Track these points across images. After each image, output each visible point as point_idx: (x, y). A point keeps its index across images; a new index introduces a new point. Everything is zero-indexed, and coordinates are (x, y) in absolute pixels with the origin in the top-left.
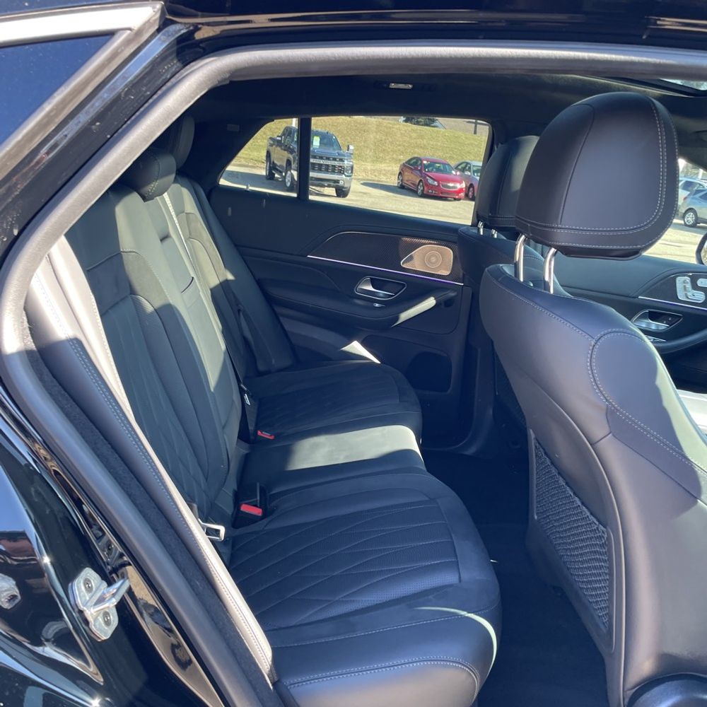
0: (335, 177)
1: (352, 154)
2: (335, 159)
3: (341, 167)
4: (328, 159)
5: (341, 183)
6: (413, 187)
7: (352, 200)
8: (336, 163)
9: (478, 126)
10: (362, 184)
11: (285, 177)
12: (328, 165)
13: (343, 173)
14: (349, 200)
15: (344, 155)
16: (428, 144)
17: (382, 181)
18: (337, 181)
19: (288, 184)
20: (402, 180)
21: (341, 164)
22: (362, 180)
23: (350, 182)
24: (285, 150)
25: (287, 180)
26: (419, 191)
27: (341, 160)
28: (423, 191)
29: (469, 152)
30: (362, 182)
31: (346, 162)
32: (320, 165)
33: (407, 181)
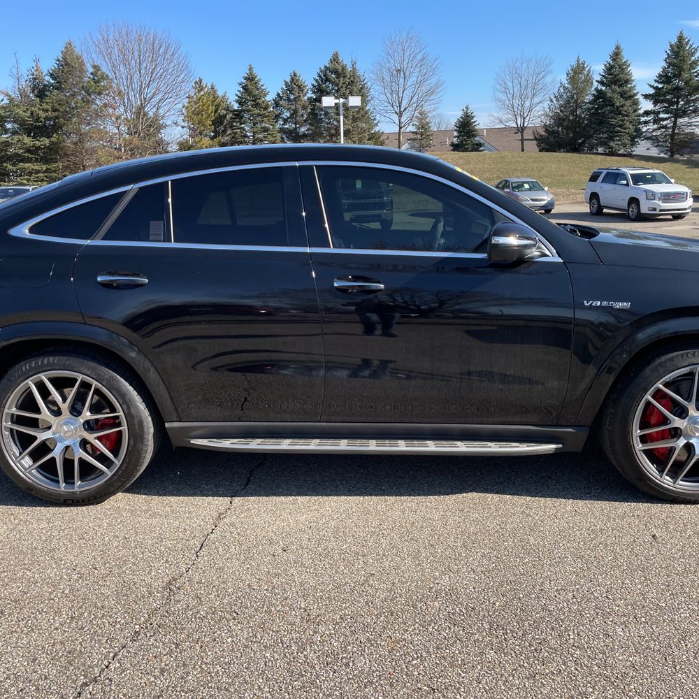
0: (376, 212)
1: (391, 190)
2: (375, 197)
4: (369, 198)
5: (383, 216)
8: (377, 200)
9: (525, 142)
13: (384, 208)
16: (475, 168)
18: (380, 215)
21: (381, 200)
27: (381, 197)
29: (516, 170)
31: (385, 198)
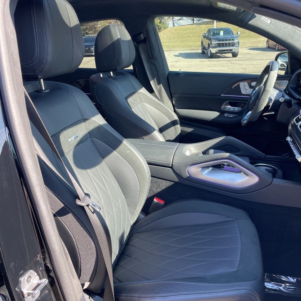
0: (230, 48)
1: (239, 36)
2: (230, 40)
3: (233, 43)
4: (226, 40)
5: (233, 51)
6: (274, 47)
7: (240, 58)
8: (231, 42)
10: (248, 49)
11: (208, 52)
12: (226, 43)
13: (234, 46)
14: (238, 58)
15: (234, 37)
17: (259, 46)
18: (231, 50)
19: (209, 55)
20: (268, 44)
21: (233, 42)
22: (249, 47)
23: (238, 49)
24: (207, 39)
25: (208, 53)
26: (277, 48)
27: (233, 40)
28: (278, 48)
30: (248, 48)
31: (235, 40)
32: (223, 44)
33: (271, 44)
